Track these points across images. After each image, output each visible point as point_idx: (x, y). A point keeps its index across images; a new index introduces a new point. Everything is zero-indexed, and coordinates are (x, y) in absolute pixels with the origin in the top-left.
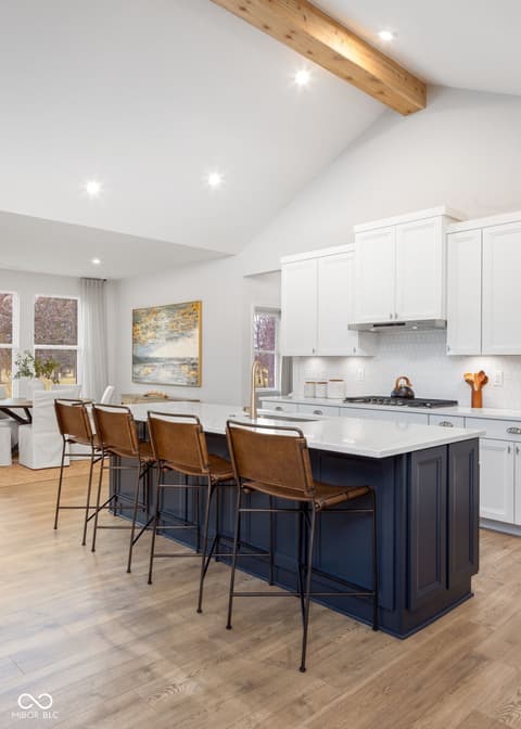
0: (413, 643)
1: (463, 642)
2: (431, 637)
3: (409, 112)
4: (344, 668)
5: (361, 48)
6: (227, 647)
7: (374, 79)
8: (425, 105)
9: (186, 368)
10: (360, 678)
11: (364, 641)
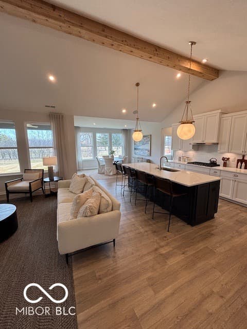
0: (195, 228)
1: (208, 229)
2: (200, 227)
3: (213, 80)
4: (177, 231)
5: (197, 64)
6: (151, 223)
7: (201, 73)
8: (218, 77)
9: (147, 151)
10: (180, 234)
11: (183, 226)
